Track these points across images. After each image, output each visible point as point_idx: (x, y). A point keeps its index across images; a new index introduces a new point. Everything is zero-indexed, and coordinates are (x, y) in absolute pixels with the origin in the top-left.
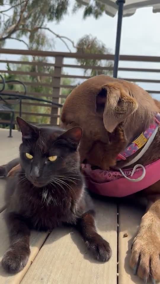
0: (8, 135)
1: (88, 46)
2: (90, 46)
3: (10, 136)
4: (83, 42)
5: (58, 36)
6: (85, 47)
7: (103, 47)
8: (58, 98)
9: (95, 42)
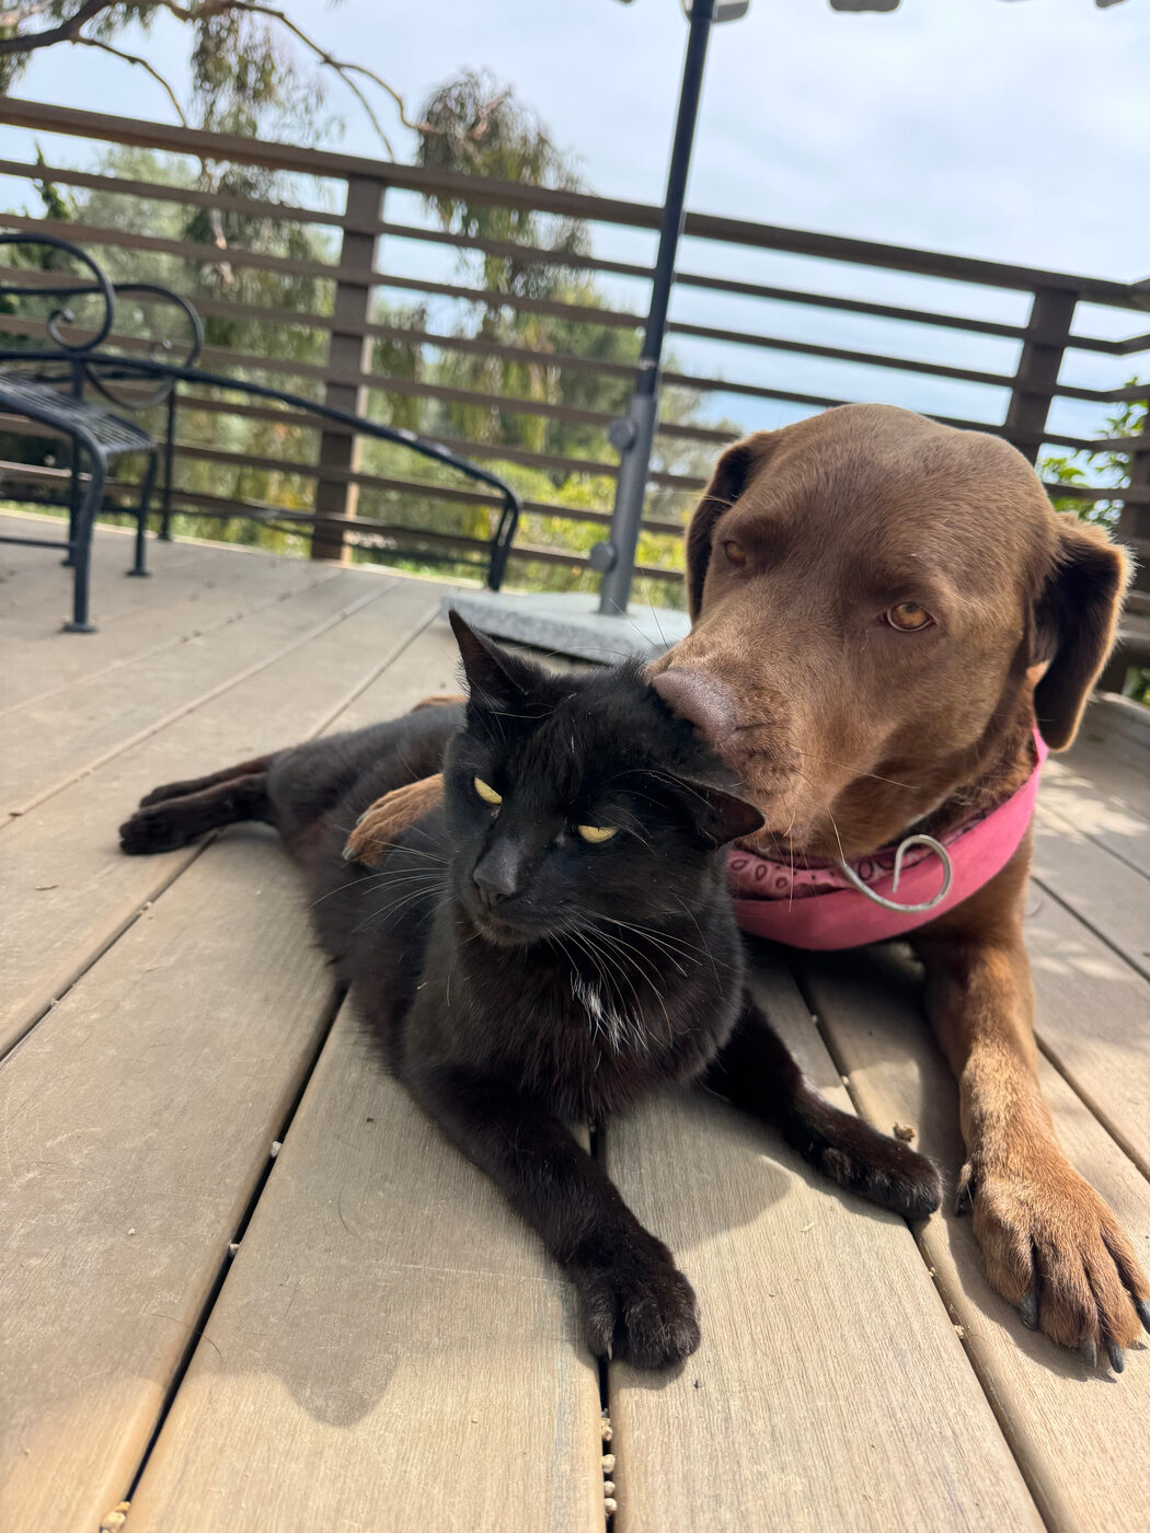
0: (129, 564)
1: (474, 125)
2: (482, 128)
3: (138, 570)
4: (452, 104)
5: (327, 60)
6: (460, 131)
7: (542, 141)
8: (353, 389)
9: (504, 109)
